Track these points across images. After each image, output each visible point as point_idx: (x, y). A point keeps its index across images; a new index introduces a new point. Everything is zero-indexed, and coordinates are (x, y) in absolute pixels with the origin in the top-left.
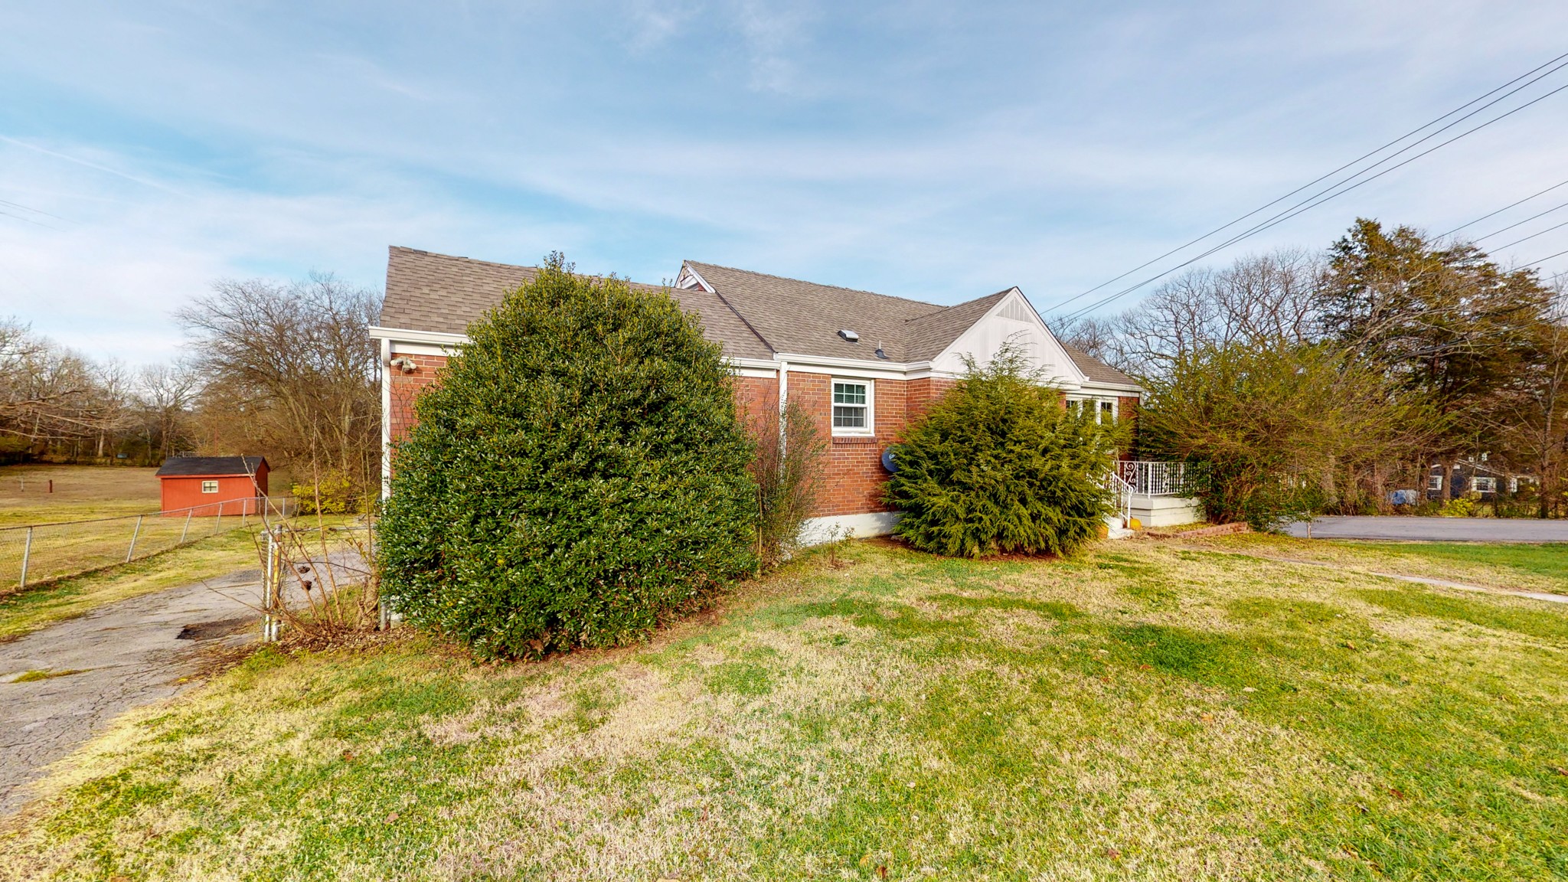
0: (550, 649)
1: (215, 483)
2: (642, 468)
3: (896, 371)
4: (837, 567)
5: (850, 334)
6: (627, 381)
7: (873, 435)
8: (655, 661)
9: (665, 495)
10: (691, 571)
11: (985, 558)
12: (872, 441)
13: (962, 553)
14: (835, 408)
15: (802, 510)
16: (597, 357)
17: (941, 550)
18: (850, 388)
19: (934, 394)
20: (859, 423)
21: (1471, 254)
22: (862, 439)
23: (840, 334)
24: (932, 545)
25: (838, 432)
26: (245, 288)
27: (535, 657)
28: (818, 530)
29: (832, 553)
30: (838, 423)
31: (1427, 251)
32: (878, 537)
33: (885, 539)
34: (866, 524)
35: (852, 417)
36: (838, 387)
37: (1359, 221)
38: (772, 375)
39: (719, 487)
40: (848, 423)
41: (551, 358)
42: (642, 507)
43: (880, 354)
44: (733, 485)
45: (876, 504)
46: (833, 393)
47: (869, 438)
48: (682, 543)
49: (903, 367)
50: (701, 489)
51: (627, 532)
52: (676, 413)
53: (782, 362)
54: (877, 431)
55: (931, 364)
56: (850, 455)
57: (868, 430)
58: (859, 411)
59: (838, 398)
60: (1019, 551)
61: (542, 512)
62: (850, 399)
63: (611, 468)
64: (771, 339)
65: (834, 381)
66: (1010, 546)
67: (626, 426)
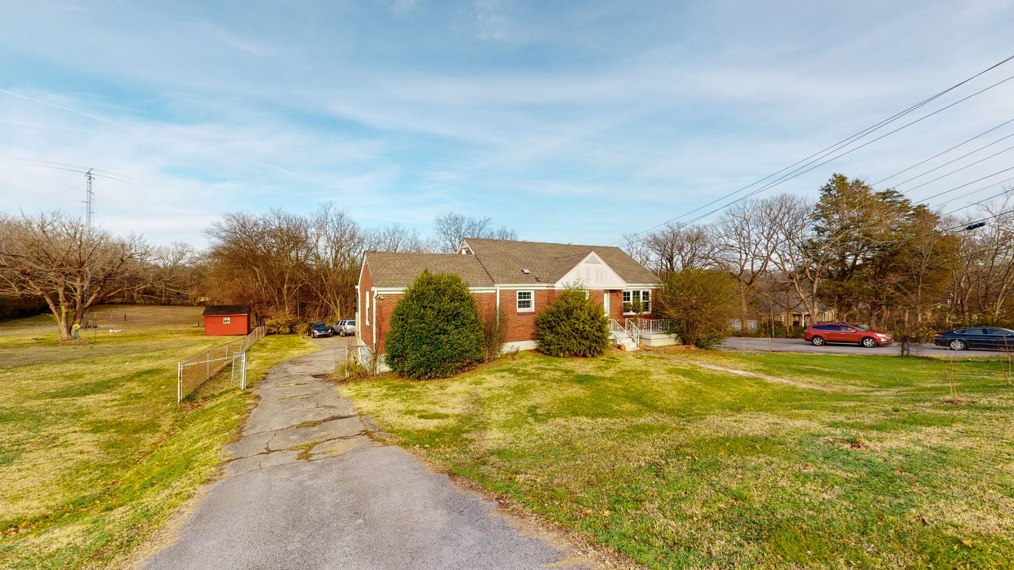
0: (429, 378)
1: (229, 319)
2: (453, 332)
3: (543, 287)
4: (513, 360)
5: (526, 271)
6: (449, 309)
7: (534, 311)
8: (456, 380)
9: (458, 339)
10: (465, 359)
11: (564, 357)
12: (533, 313)
13: (557, 356)
14: (519, 301)
15: (502, 341)
16: (440, 302)
17: (551, 354)
18: (525, 293)
19: (556, 295)
20: (529, 306)
21: (895, 195)
22: (529, 313)
23: (523, 271)
24: (548, 353)
25: (519, 310)
26: (235, 216)
27: (426, 380)
28: (508, 347)
29: (514, 355)
30: (520, 307)
31: (873, 193)
32: (535, 349)
33: (537, 350)
34: (531, 345)
35: (527, 304)
36: (520, 294)
37: (835, 175)
38: (494, 291)
39: (472, 336)
40: (524, 307)
41: (429, 303)
42: (452, 342)
43: (538, 280)
44: (477, 335)
45: (534, 337)
46: (518, 296)
47: (531, 312)
48: (462, 351)
49: (546, 285)
50: (468, 337)
51: (449, 348)
52: (461, 317)
53: (498, 288)
54: (535, 309)
55: (555, 285)
56: (524, 319)
57: (532, 309)
58: (528, 302)
59: (520, 298)
60: (576, 355)
61: (428, 344)
62: (525, 298)
63: (445, 332)
64: (495, 277)
65: (518, 292)
66: (572, 353)
67: (448, 321)
